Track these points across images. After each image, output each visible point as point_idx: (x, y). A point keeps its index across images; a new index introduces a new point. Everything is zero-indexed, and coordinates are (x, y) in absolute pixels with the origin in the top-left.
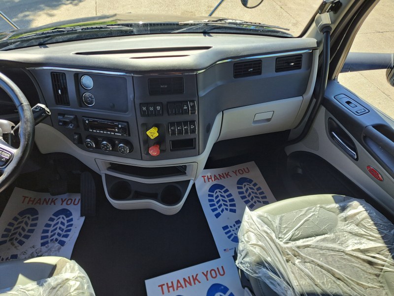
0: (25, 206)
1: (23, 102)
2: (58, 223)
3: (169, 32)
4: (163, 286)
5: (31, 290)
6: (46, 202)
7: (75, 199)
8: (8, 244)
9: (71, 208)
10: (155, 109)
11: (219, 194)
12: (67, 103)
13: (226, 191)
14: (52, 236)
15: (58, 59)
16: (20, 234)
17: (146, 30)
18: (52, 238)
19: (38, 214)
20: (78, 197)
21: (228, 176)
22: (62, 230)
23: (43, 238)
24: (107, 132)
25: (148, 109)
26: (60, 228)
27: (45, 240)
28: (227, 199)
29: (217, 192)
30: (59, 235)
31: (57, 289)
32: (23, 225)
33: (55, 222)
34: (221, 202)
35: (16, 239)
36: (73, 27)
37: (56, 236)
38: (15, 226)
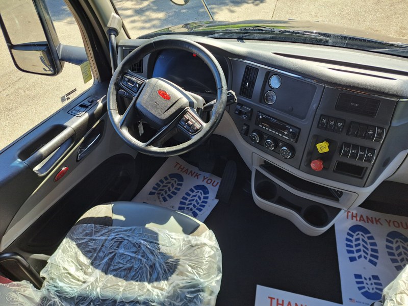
0: (176, 171)
1: (223, 86)
2: (195, 196)
3: (368, 49)
4: (273, 300)
5: (174, 239)
6: (192, 173)
7: (215, 181)
8: (156, 196)
9: (209, 187)
10: (336, 124)
11: (360, 236)
12: (249, 96)
13: (371, 238)
14: (189, 204)
15: (258, 55)
16: (166, 192)
17: (342, 43)
18: (188, 206)
19: (183, 181)
20: (218, 180)
21: (378, 223)
22: (198, 203)
23: (181, 203)
24: (276, 132)
25: (328, 122)
26: (197, 201)
27: (183, 206)
28: (369, 247)
29: (358, 234)
30: (194, 206)
31: (195, 248)
32: (170, 185)
33: (194, 194)
34: (361, 247)
35: (162, 195)
36: (272, 28)
37: (191, 206)
38: (164, 184)
